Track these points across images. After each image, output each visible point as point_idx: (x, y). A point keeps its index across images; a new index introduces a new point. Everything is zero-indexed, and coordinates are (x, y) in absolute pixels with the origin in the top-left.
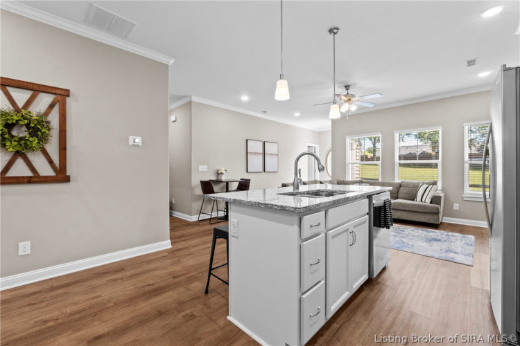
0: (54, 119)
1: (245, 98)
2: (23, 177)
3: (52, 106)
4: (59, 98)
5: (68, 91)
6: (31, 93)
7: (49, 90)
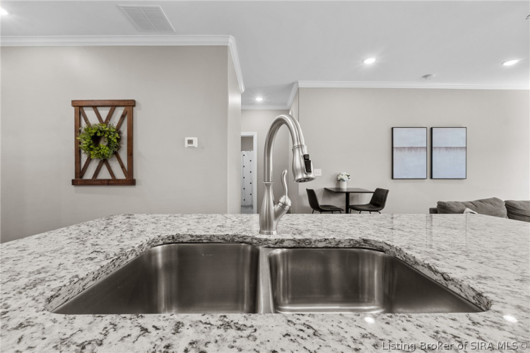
0: (124, 129)
1: (370, 61)
2: (105, 180)
3: (123, 117)
4: (128, 109)
5: (134, 101)
6: (109, 108)
7: (121, 104)
